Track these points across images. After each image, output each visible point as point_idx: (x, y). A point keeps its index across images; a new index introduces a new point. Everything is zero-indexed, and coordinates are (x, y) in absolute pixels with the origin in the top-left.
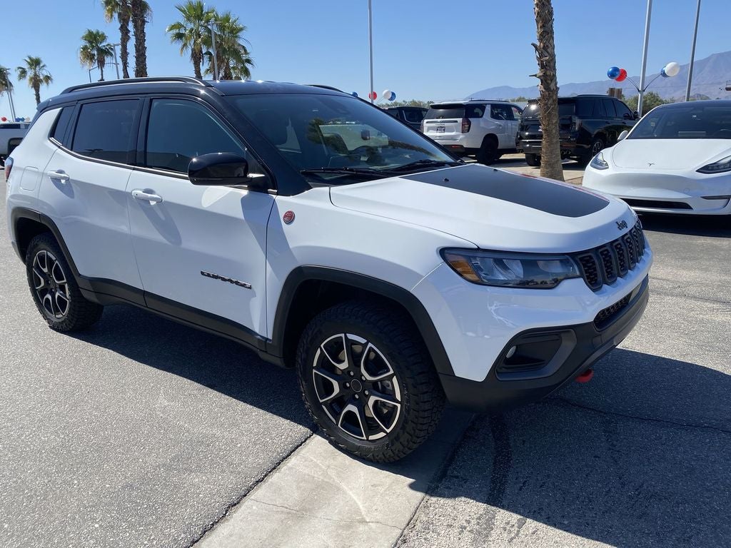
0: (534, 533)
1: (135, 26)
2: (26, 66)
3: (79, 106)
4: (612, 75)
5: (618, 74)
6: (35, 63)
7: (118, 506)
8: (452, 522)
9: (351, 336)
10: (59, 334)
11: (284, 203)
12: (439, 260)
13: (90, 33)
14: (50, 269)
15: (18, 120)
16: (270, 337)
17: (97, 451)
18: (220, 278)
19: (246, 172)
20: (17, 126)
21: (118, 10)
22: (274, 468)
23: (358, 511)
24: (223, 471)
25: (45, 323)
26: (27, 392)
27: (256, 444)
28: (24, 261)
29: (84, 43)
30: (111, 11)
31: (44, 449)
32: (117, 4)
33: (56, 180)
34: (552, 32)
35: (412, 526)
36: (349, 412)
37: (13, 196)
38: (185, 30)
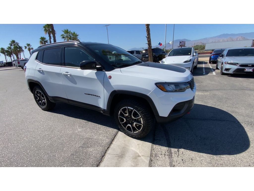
0: (182, 153)
1: (53, 35)
2: (26, 46)
3: (43, 51)
4: (159, 44)
5: (160, 44)
6: (29, 45)
7: (71, 161)
8: (161, 153)
9: (129, 108)
10: (44, 111)
11: (108, 73)
12: (155, 86)
13: (42, 37)
14: (40, 95)
15: (26, 58)
16: (106, 109)
17: (61, 144)
18: (90, 94)
19: (96, 65)
20: (26, 60)
21: (48, 32)
22: (111, 143)
23: (137, 153)
24: (98, 146)
25: (40, 108)
26: (38, 129)
27: (105, 137)
28: (32, 92)
29: (40, 40)
30: (46, 32)
31: (45, 146)
32: (47, 30)
33: (39, 71)
34: (150, 34)
35: (152, 156)
36: (129, 126)
37: (27, 76)
38: (65, 36)
